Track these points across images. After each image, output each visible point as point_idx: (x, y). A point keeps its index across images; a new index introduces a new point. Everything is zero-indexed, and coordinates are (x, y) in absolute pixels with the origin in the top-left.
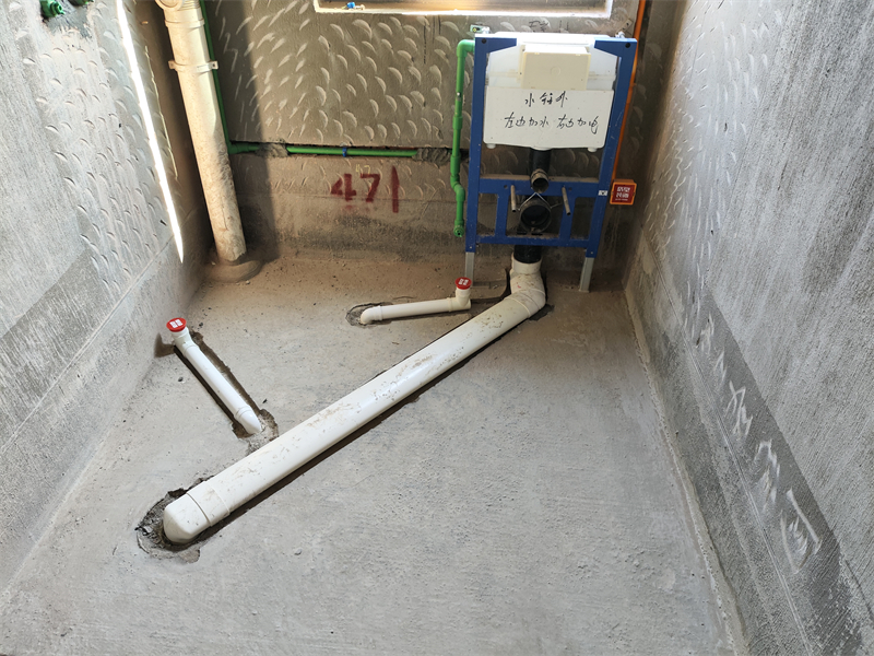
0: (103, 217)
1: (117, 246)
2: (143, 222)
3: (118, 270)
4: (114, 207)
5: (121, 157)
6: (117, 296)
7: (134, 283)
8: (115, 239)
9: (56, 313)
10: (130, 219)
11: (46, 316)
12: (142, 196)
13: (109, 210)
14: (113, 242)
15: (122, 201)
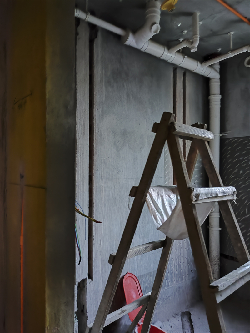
0: (172, 260)
1: (174, 271)
2: (184, 268)
3: (171, 278)
4: (176, 259)
5: (183, 246)
6: (168, 286)
7: (175, 285)
8: (174, 268)
9: (149, 280)
10: (180, 265)
11: (146, 279)
12: (187, 260)
13: (175, 259)
14: (172, 269)
15: (179, 259)
